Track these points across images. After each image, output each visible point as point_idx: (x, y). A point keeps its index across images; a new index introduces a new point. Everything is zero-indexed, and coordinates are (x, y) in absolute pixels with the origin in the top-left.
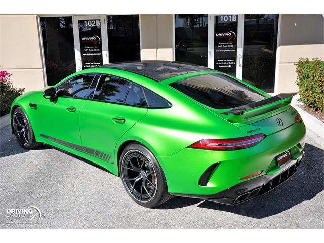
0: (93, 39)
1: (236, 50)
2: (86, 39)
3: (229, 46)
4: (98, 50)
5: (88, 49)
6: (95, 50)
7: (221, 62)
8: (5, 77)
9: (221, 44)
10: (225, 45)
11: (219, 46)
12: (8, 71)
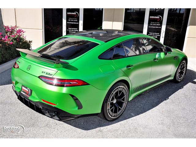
0: (74, 14)
1: (161, 27)
2: (70, 13)
3: (157, 25)
4: (77, 20)
5: (71, 19)
6: (75, 20)
7: (151, 34)
8: (21, 33)
9: (152, 23)
10: (154, 23)
11: (151, 24)
12: (23, 30)
